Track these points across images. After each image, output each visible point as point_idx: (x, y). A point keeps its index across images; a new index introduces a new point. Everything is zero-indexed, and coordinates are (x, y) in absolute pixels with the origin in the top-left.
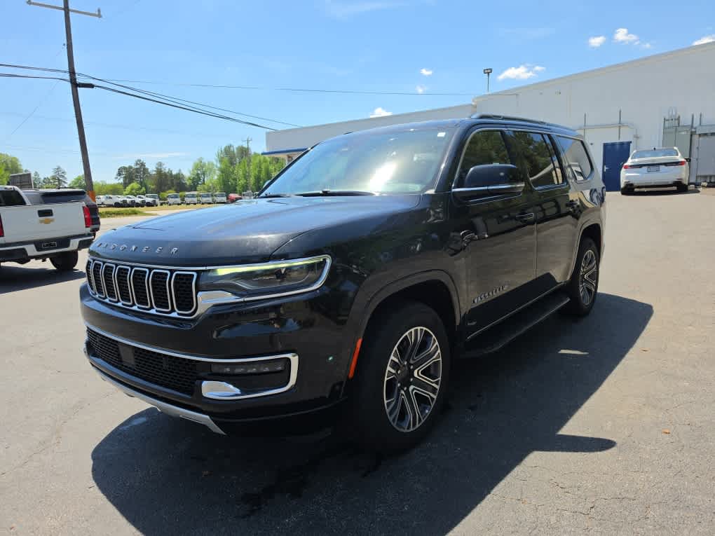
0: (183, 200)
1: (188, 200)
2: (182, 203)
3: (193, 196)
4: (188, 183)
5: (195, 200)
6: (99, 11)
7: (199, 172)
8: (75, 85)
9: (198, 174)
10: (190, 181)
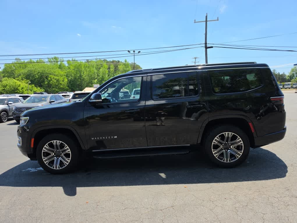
0: (283, 86)
1: (286, 87)
2: (283, 88)
3: (289, 85)
4: (287, 78)
5: (290, 86)
6: (218, 18)
7: (294, 73)
8: (206, 48)
9: (293, 74)
10: (289, 77)
